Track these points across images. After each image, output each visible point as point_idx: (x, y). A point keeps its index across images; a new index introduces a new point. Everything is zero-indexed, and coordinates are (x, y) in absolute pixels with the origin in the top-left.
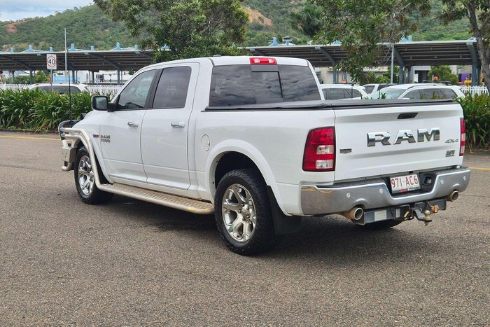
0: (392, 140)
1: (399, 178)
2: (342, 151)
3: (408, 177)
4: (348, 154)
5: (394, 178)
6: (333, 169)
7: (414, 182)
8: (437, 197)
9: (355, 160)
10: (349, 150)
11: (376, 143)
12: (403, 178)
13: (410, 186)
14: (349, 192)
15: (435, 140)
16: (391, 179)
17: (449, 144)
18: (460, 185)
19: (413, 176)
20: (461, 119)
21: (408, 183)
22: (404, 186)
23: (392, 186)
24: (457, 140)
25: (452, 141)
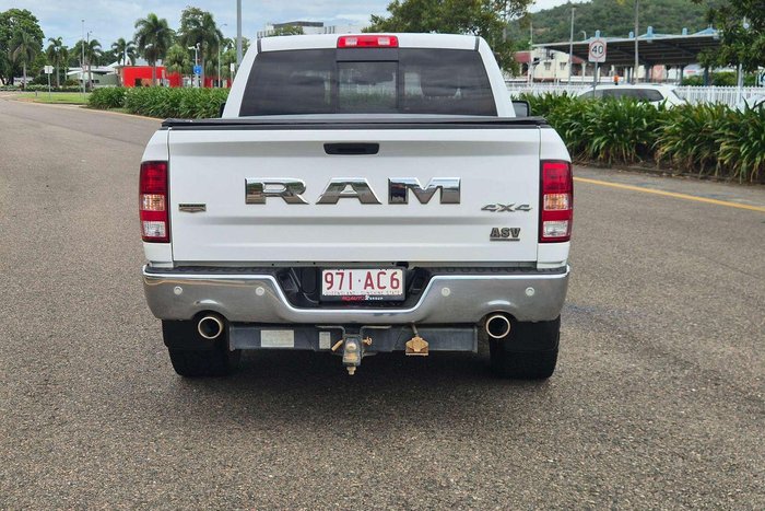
0: (312, 195)
1: (347, 272)
2: (184, 207)
3: (374, 273)
4: (199, 214)
5: (334, 272)
6: (167, 239)
7: (390, 284)
8: (430, 321)
9: (216, 227)
10: (201, 208)
11: (268, 199)
12: (360, 274)
13: (376, 291)
14: (181, 285)
15: (443, 202)
16: (324, 273)
17: (496, 214)
18: (514, 305)
19: (389, 272)
20: (543, 163)
21: (372, 285)
22: (358, 290)
23: (325, 285)
24: (526, 208)
25: (506, 209)
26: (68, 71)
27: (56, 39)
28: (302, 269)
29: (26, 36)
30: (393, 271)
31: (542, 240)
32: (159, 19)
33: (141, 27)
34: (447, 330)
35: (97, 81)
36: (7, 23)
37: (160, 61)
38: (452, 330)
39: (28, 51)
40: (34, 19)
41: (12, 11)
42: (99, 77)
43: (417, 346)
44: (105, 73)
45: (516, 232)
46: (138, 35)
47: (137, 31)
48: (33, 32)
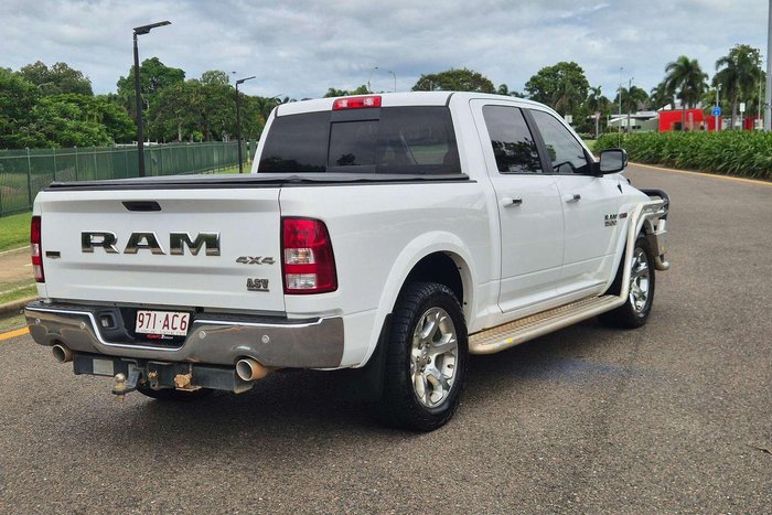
0: (120, 245)
1: (153, 313)
3: (171, 314)
4: (57, 260)
5: (144, 312)
6: (43, 280)
7: (180, 326)
10: (58, 254)
11: (95, 248)
12: (161, 315)
13: (170, 332)
15: (207, 254)
16: (139, 313)
17: (248, 265)
18: (254, 351)
19: (181, 315)
20: (283, 219)
21: (167, 326)
22: (159, 330)
23: (138, 324)
24: (269, 261)
25: (255, 261)
26: (610, 118)
27: (597, 87)
28: (126, 308)
29: (569, 86)
30: (184, 314)
31: (287, 291)
32: (690, 61)
33: (672, 71)
34: (214, 370)
35: (639, 127)
36: (555, 76)
37: (700, 103)
38: (218, 370)
39: (570, 101)
40: (580, 70)
41: (560, 64)
42: (640, 123)
43: (182, 381)
44: (647, 118)
45: (266, 282)
46: (668, 79)
47: (666, 75)
48: (579, 83)
